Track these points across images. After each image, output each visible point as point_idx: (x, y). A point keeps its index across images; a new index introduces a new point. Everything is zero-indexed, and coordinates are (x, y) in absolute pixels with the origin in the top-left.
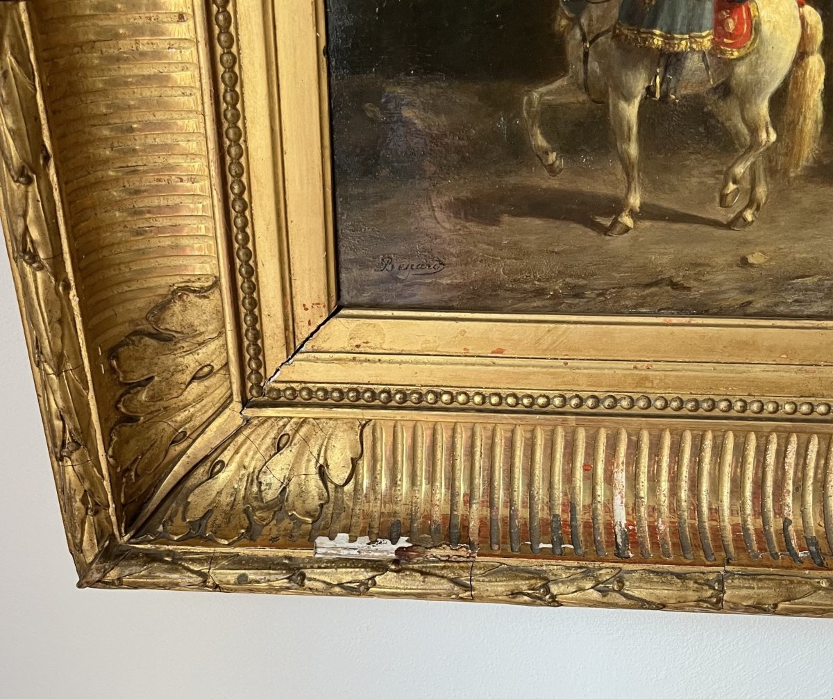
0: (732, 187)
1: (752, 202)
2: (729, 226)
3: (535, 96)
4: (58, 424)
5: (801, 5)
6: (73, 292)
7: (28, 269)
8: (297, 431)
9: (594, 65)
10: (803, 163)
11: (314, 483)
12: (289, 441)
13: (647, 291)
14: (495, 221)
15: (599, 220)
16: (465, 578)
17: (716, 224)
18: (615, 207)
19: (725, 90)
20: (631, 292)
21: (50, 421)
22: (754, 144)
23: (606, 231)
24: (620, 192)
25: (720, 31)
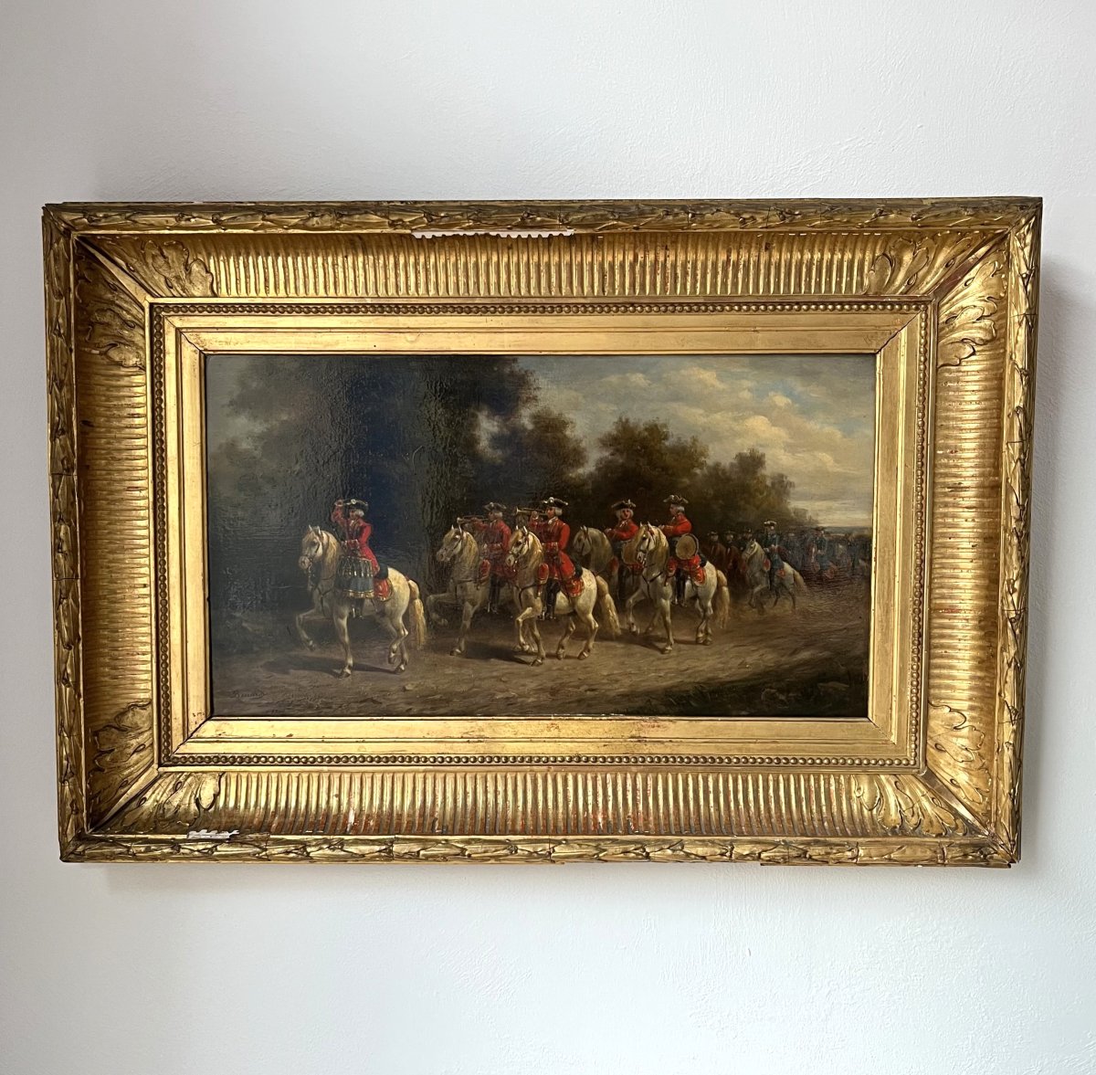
0: (393, 655)
1: (403, 661)
3: (301, 616)
4: (65, 762)
5: (408, 580)
6: (82, 699)
7: (63, 686)
8: (186, 780)
9: (325, 604)
10: (422, 644)
11: (194, 807)
12: (182, 787)
13: (362, 704)
14: (286, 672)
15: (336, 671)
16: (263, 845)
17: (389, 671)
18: (342, 665)
19: (383, 613)
20: (355, 705)
21: (61, 762)
22: (399, 636)
23: (338, 676)
24: (343, 658)
25: (376, 590)
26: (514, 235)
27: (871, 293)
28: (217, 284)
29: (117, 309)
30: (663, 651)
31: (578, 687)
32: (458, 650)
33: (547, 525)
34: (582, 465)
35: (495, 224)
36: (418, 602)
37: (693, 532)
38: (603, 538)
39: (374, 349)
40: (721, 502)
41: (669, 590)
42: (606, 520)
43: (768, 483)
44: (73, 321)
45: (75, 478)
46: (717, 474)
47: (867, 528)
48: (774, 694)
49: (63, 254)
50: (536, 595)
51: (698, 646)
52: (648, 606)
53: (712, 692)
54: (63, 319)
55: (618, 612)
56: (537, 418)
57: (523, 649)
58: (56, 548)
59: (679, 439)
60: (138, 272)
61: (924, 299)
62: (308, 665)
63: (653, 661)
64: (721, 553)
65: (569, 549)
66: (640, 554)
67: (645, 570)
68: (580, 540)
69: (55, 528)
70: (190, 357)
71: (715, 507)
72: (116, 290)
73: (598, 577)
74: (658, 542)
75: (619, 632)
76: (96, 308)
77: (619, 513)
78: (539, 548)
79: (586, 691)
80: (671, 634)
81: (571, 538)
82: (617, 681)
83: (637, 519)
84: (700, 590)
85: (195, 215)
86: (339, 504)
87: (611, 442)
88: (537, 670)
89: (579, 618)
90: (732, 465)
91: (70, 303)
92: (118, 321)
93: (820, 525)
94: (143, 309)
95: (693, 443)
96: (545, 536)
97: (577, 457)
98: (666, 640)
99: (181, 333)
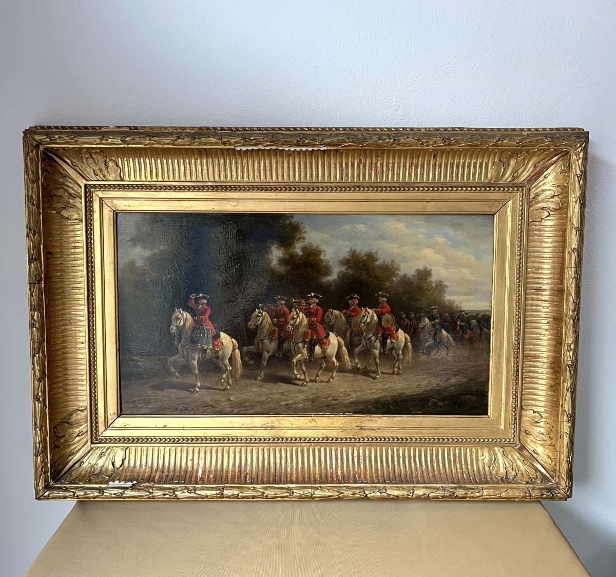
0: (223, 380)
1: (228, 384)
2: (224, 390)
3: (171, 359)
4: (38, 445)
5: (231, 339)
6: (47, 409)
7: (36, 403)
8: (106, 451)
10: (239, 374)
11: (111, 467)
12: (104, 455)
13: (205, 408)
14: (163, 390)
16: (151, 490)
17: (220, 390)
18: (194, 386)
19: (217, 357)
20: (201, 409)
21: (36, 445)
22: (227, 370)
23: (193, 392)
25: (214, 345)
26: (292, 149)
27: (492, 181)
28: (123, 173)
29: (66, 188)
30: (374, 378)
31: (327, 398)
32: (259, 378)
33: (310, 308)
34: (330, 275)
35: (282, 144)
36: (237, 351)
37: (391, 312)
38: (341, 316)
39: (213, 210)
40: (407, 296)
41: (378, 344)
42: (343, 306)
43: (434, 285)
44: (41, 196)
45: (43, 285)
46: (405, 281)
47: (488, 311)
48: (436, 402)
49: (35, 158)
50: (304, 347)
51: (394, 375)
52: (366, 353)
53: (402, 401)
54: (35, 195)
55: (349, 356)
56: (304, 249)
57: (296, 377)
58: (32, 325)
59: (384, 261)
60: (78, 166)
61: (521, 185)
62: (175, 386)
63: (369, 384)
64: (407, 324)
65: (322, 321)
66: (362, 324)
67: (365, 333)
68: (328, 317)
69: (31, 314)
70: (107, 214)
71: (404, 299)
72: (65, 177)
73: (339, 337)
74: (372, 318)
75: (350, 368)
76: (54, 187)
77: (350, 302)
78: (305, 321)
79: (331, 400)
80: (379, 368)
81: (323, 316)
82: (349, 395)
83: (360, 305)
84: (395, 345)
85: (111, 137)
86: (193, 296)
87: (347, 262)
88: (304, 389)
89: (328, 359)
90: (413, 275)
91: (39, 186)
92: (66, 194)
93: (462, 309)
94: (81, 187)
95: (392, 263)
96: (309, 314)
97: (327, 270)
98: (376, 372)
99: (103, 200)
